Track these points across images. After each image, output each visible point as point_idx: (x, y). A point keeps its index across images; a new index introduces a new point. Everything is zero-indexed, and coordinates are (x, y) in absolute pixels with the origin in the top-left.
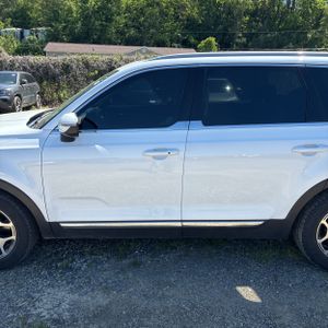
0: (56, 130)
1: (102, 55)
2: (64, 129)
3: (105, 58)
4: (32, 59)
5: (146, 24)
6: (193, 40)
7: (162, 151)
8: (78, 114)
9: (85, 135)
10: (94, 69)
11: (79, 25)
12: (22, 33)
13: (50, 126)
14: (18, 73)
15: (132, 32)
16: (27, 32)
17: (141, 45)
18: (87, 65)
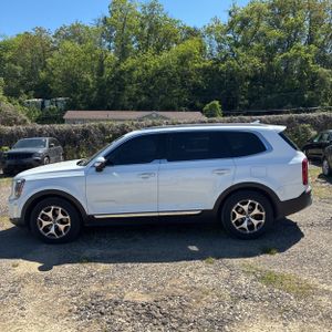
0: (93, 166)
1: (116, 120)
2: (97, 165)
3: (119, 124)
4: (57, 127)
5: (156, 91)
6: (198, 104)
7: (146, 175)
8: (105, 157)
9: (107, 169)
10: (108, 133)
11: (95, 94)
12: (43, 103)
13: (91, 164)
14: (47, 139)
15: (144, 98)
16: (47, 102)
17: (151, 110)
18: (103, 129)
